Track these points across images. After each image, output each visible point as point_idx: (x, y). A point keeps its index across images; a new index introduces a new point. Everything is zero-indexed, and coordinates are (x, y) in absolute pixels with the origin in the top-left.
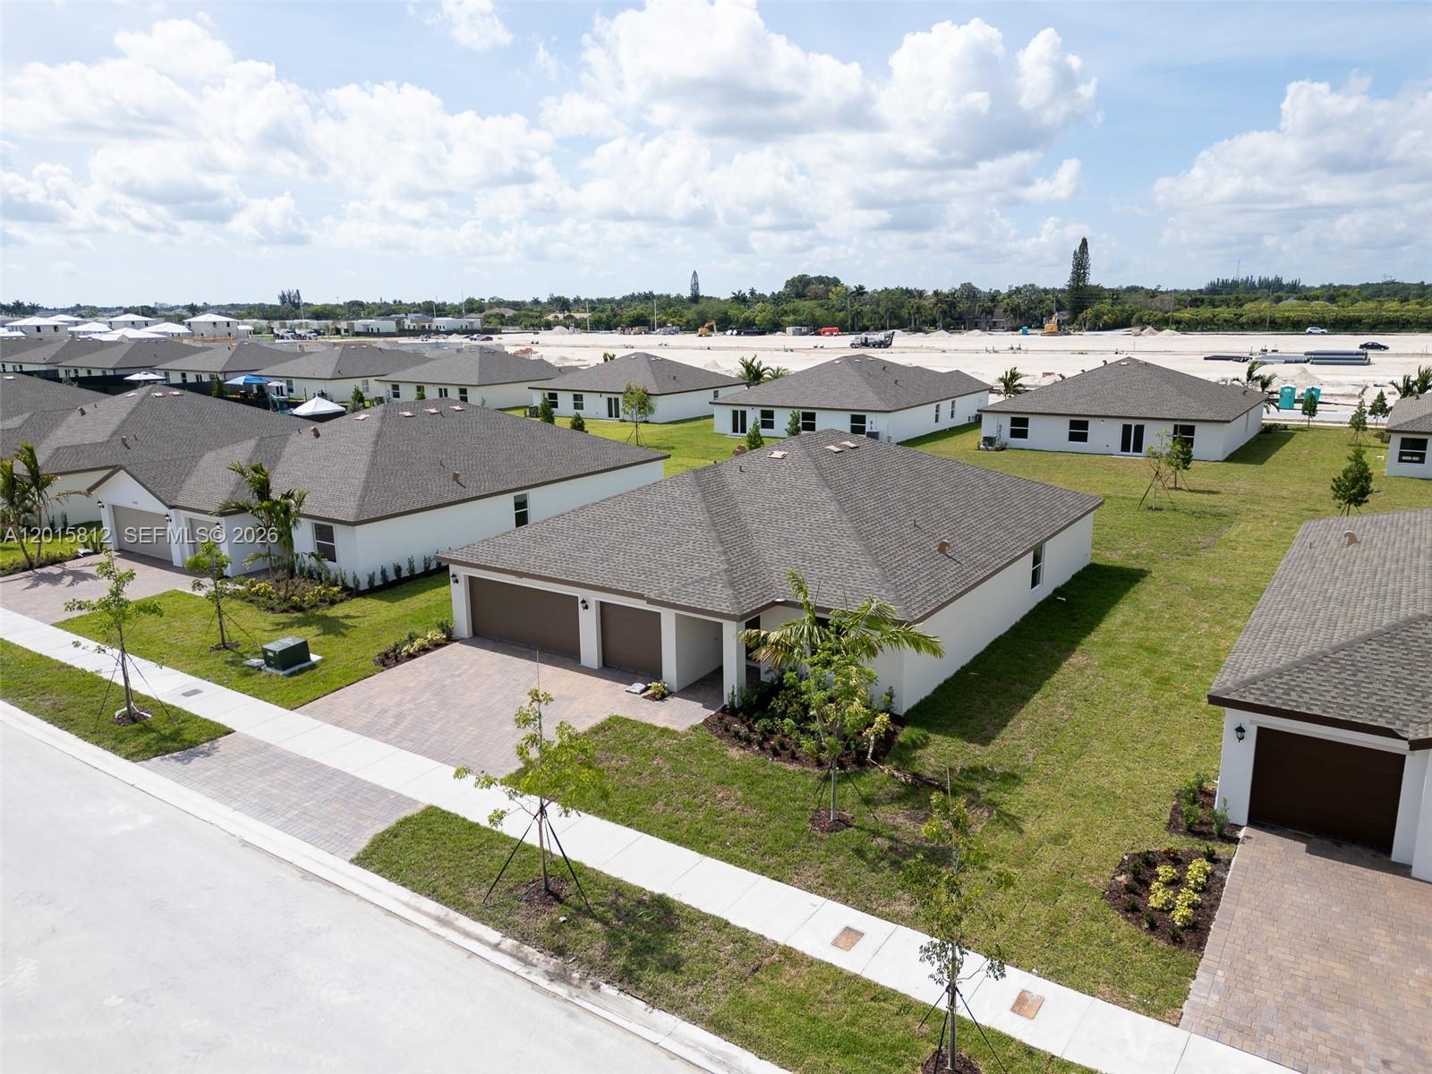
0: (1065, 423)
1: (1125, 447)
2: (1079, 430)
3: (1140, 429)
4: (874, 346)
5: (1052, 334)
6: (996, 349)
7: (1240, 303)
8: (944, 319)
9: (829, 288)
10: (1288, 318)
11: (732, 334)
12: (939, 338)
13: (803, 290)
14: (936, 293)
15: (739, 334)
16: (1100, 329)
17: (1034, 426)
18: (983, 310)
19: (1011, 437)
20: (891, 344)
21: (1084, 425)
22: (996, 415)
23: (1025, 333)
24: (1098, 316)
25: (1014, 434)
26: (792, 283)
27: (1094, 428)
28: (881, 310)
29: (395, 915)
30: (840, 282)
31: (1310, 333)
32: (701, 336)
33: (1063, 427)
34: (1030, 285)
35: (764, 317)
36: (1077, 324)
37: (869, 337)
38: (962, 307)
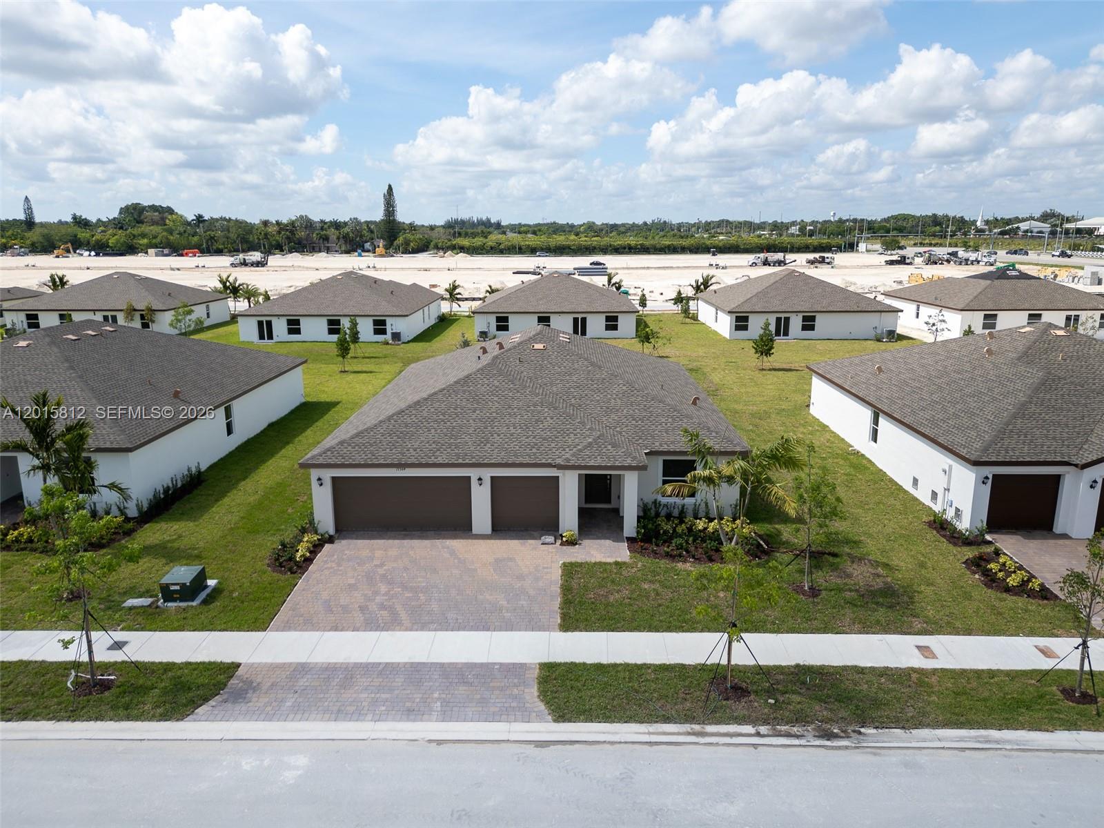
0: (534, 317)
1: (575, 333)
2: (543, 323)
3: (584, 320)
4: (252, 265)
5: (381, 256)
6: (361, 267)
7: (485, 235)
8: (289, 243)
9: (165, 215)
10: (529, 245)
11: (90, 255)
12: (294, 259)
13: (140, 217)
14: (278, 223)
15: (98, 255)
16: (410, 253)
18: (321, 237)
19: (497, 330)
20: (267, 264)
21: (548, 319)
23: (360, 255)
24: (407, 243)
25: (499, 328)
26: (126, 210)
28: (233, 236)
29: (657, 743)
30: (173, 211)
31: (539, 256)
32: (57, 257)
34: (354, 219)
35: (118, 241)
36: (393, 249)
37: (246, 258)
38: (302, 234)
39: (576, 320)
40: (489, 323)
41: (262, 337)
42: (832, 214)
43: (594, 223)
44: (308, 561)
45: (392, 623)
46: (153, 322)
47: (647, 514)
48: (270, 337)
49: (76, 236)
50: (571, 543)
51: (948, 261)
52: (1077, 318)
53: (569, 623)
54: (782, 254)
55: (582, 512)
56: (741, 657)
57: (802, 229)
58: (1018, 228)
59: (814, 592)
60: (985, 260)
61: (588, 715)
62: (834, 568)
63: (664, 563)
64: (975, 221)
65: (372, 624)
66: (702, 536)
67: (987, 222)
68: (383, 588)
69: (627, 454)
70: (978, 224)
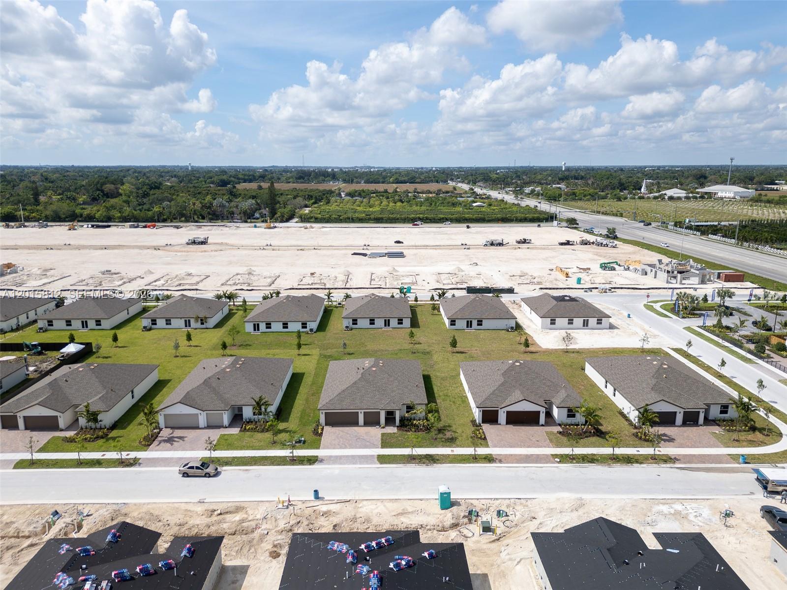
1: (385, 326)
2: (372, 322)
3: (389, 320)
4: (198, 243)
5: (269, 228)
8: (209, 216)
10: (358, 217)
11: (88, 227)
15: (92, 226)
17: (359, 321)
20: (207, 242)
23: (255, 226)
24: (283, 216)
25: (353, 324)
27: (376, 321)
28: (174, 211)
32: (69, 229)
33: (368, 321)
36: (274, 219)
38: (216, 209)
39: (385, 321)
40: (349, 322)
41: (255, 330)
44: (322, 433)
45: (345, 447)
46: (206, 322)
47: (402, 420)
48: (258, 330)
49: (74, 211)
50: (383, 428)
51: (593, 243)
53: (383, 447)
55: (386, 418)
56: (414, 453)
58: (665, 194)
59: (436, 439)
61: (386, 463)
62: (443, 433)
63: (405, 433)
65: (341, 448)
66: (415, 425)
68: (341, 440)
69: (397, 406)
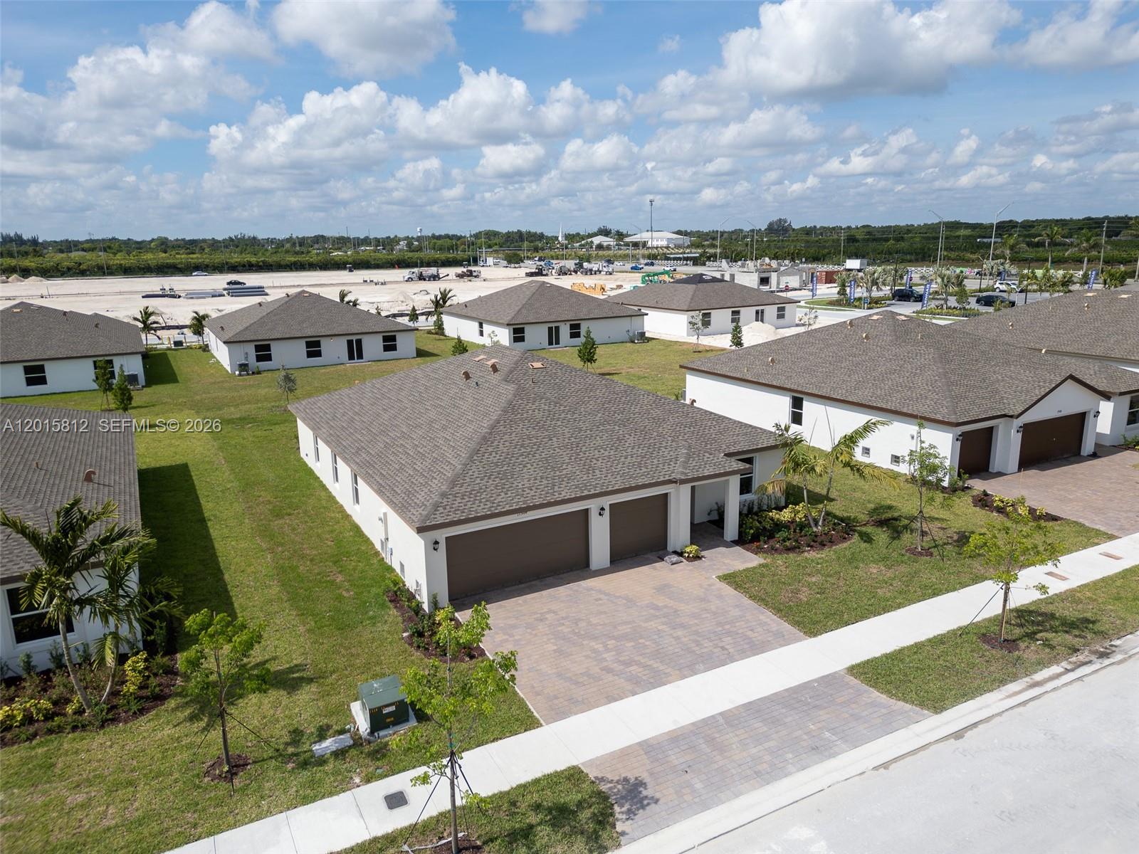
0: (302, 344)
1: (351, 357)
2: (314, 349)
3: (359, 342)
17: (276, 349)
19: (257, 361)
21: (318, 344)
22: (242, 344)
25: (259, 359)
27: (326, 345)
33: (301, 347)
39: (350, 343)
40: (247, 353)
42: (418, 230)
43: (166, 239)
50: (697, 557)
51: (576, 272)
52: (762, 311)
54: (436, 269)
57: (410, 245)
60: (605, 269)
64: (557, 238)
67: (568, 237)
70: (560, 239)
